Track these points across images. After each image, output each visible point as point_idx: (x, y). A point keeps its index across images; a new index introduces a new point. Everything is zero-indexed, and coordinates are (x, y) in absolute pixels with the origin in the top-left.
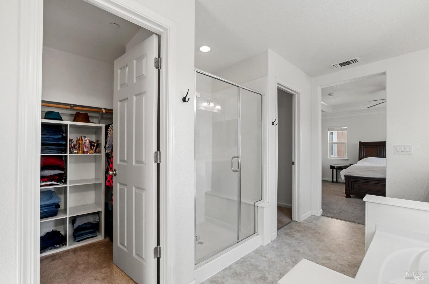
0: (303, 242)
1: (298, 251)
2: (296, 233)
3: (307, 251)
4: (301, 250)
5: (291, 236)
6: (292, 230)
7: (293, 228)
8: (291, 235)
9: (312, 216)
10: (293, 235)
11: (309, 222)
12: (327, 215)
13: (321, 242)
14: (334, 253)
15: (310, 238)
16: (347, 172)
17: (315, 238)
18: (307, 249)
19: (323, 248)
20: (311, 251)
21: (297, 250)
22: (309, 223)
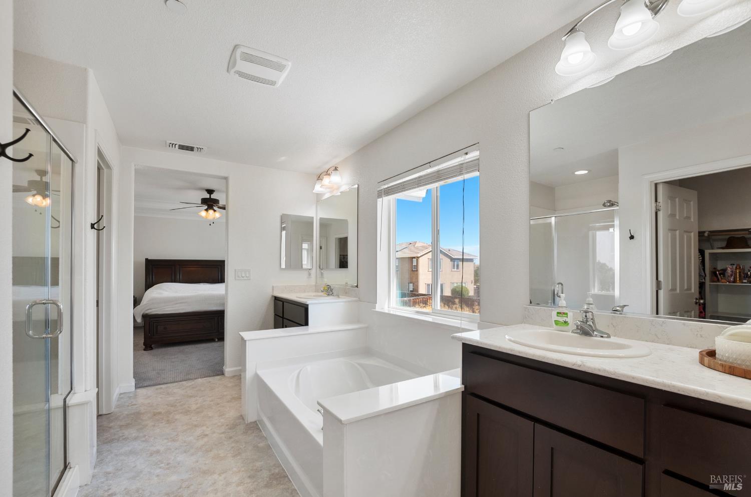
0: (149, 437)
1: (158, 452)
2: (124, 431)
3: (170, 444)
4: (162, 449)
5: (121, 439)
6: (112, 431)
7: (110, 428)
8: (119, 438)
9: (122, 396)
10: (122, 436)
11: (128, 406)
12: (145, 385)
13: (174, 422)
14: (203, 426)
15: (154, 426)
16: (147, 309)
17: (162, 423)
18: (166, 441)
19: (186, 428)
20: (174, 441)
21: (154, 452)
22: (130, 408)
